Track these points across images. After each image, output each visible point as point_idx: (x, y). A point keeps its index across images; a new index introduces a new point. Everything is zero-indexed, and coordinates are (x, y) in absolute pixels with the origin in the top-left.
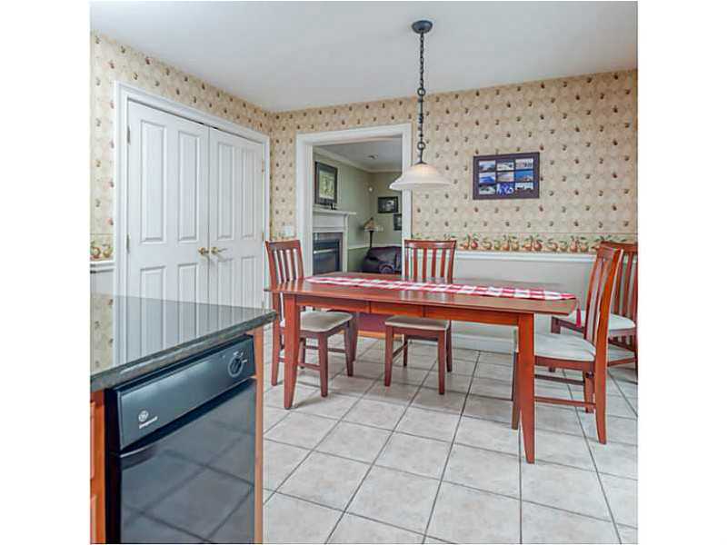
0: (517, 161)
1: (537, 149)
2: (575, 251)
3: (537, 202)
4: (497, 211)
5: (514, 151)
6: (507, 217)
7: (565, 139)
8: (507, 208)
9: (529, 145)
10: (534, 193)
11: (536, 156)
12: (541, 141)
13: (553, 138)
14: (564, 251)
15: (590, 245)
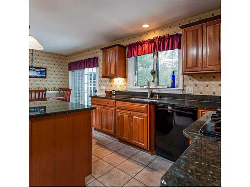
0: (41, 69)
1: (46, 67)
2: (54, 90)
3: (46, 79)
4: (35, 81)
5: (40, 67)
6: (38, 83)
7: (52, 66)
8: (38, 80)
9: (44, 66)
10: (45, 77)
11: (46, 69)
12: (47, 65)
13: (49, 65)
14: (51, 90)
15: (57, 89)
